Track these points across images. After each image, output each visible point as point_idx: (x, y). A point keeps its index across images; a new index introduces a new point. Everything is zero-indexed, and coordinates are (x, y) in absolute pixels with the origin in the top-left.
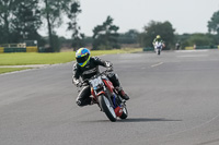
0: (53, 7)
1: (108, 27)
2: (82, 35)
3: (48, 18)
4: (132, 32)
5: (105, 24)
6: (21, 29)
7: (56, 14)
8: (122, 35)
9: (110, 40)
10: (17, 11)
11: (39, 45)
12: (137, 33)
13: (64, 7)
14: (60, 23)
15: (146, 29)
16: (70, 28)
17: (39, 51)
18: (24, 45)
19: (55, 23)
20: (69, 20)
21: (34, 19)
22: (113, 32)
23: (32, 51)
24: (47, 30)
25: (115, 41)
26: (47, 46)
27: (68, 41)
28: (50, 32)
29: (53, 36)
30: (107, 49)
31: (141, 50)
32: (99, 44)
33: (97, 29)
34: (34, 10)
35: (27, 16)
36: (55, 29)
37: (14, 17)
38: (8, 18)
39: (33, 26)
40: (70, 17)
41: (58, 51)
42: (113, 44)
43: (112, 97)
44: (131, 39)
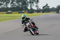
0: (32, 1)
1: (47, 6)
2: (40, 9)
3: (30, 4)
4: (53, 8)
5: (46, 6)
6: (23, 7)
7: (33, 3)
8: (51, 9)
9: (47, 10)
10: (22, 2)
11: (28, 11)
12: (55, 8)
13: (35, 1)
14: (33, 5)
15: (57, 7)
16: (36, 7)
17: (28, 13)
18: (24, 11)
19: (32, 5)
20: (36, 5)
21: (27, 4)
22: (48, 8)
23: (26, 13)
24: (30, 7)
25: (49, 10)
26: (30, 12)
27: (36, 10)
28: (31, 8)
29: (32, 9)
30: (46, 12)
31: (56, 13)
32: (44, 11)
33: (44, 7)
34: (26, 2)
35: (25, 3)
36: (32, 7)
37: (21, 4)
38: (20, 4)
39: (26, 6)
40: (36, 4)
41: (33, 13)
42: (48, 11)
43: (33, 28)
44: (53, 10)
